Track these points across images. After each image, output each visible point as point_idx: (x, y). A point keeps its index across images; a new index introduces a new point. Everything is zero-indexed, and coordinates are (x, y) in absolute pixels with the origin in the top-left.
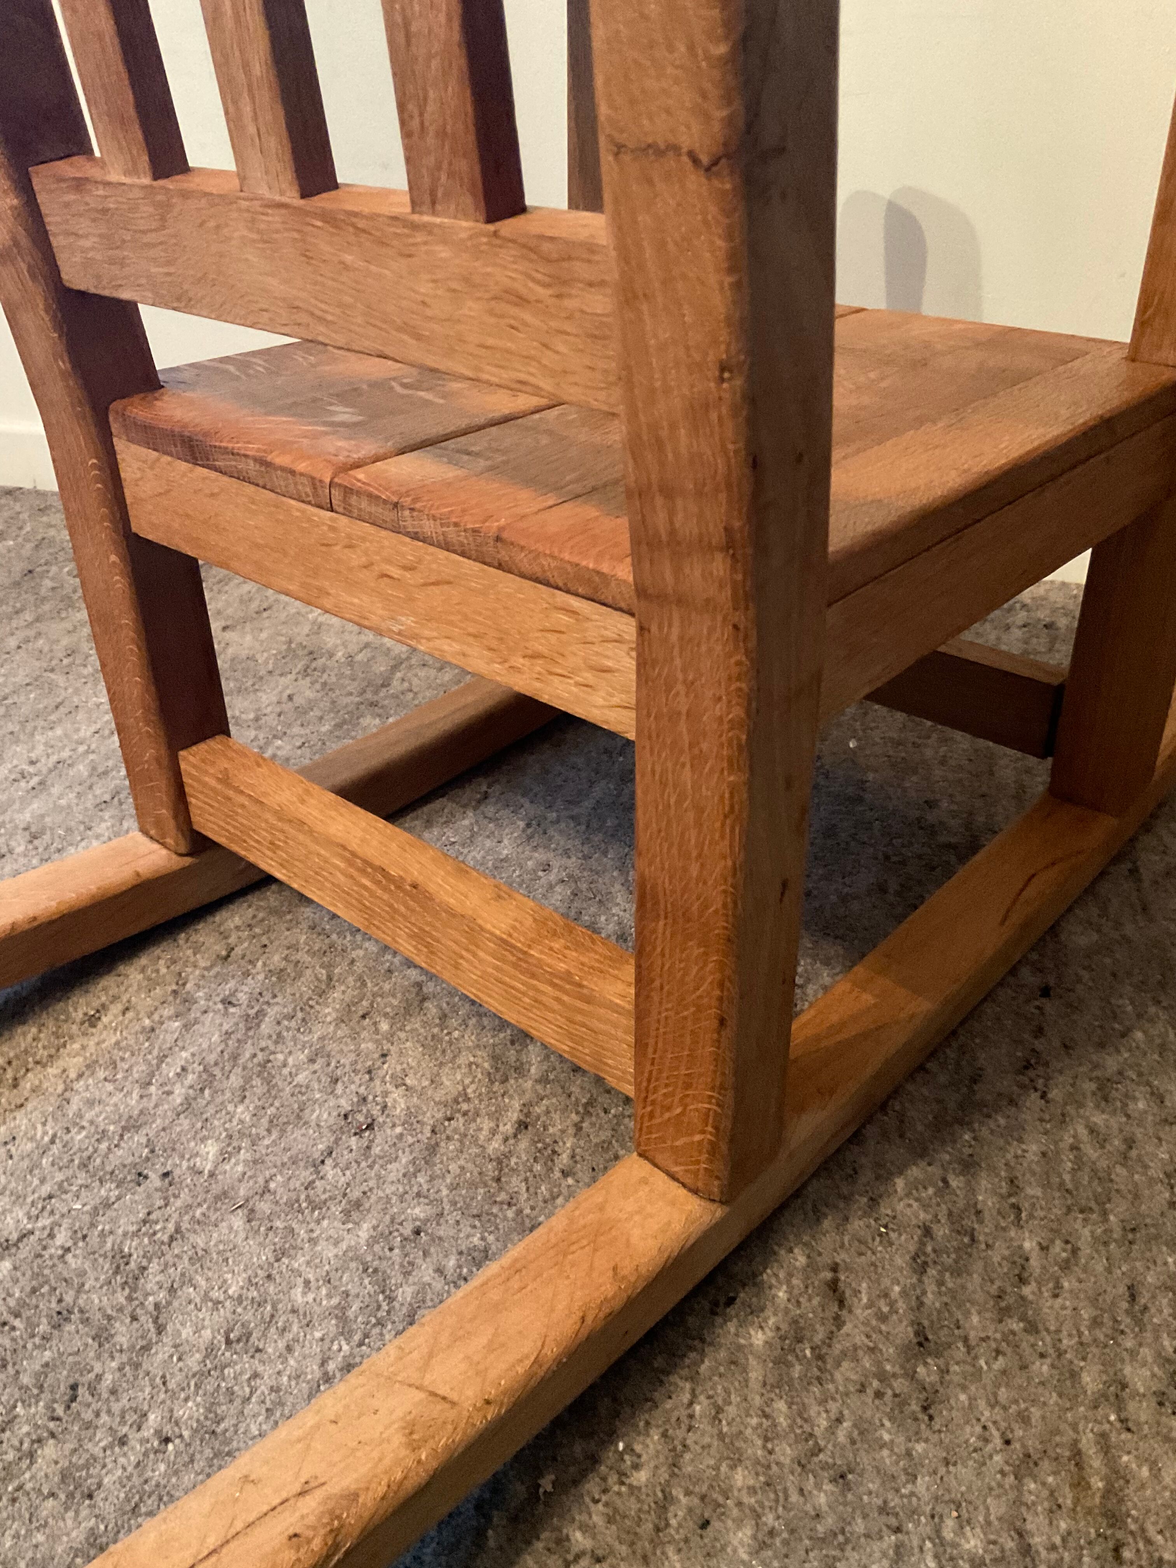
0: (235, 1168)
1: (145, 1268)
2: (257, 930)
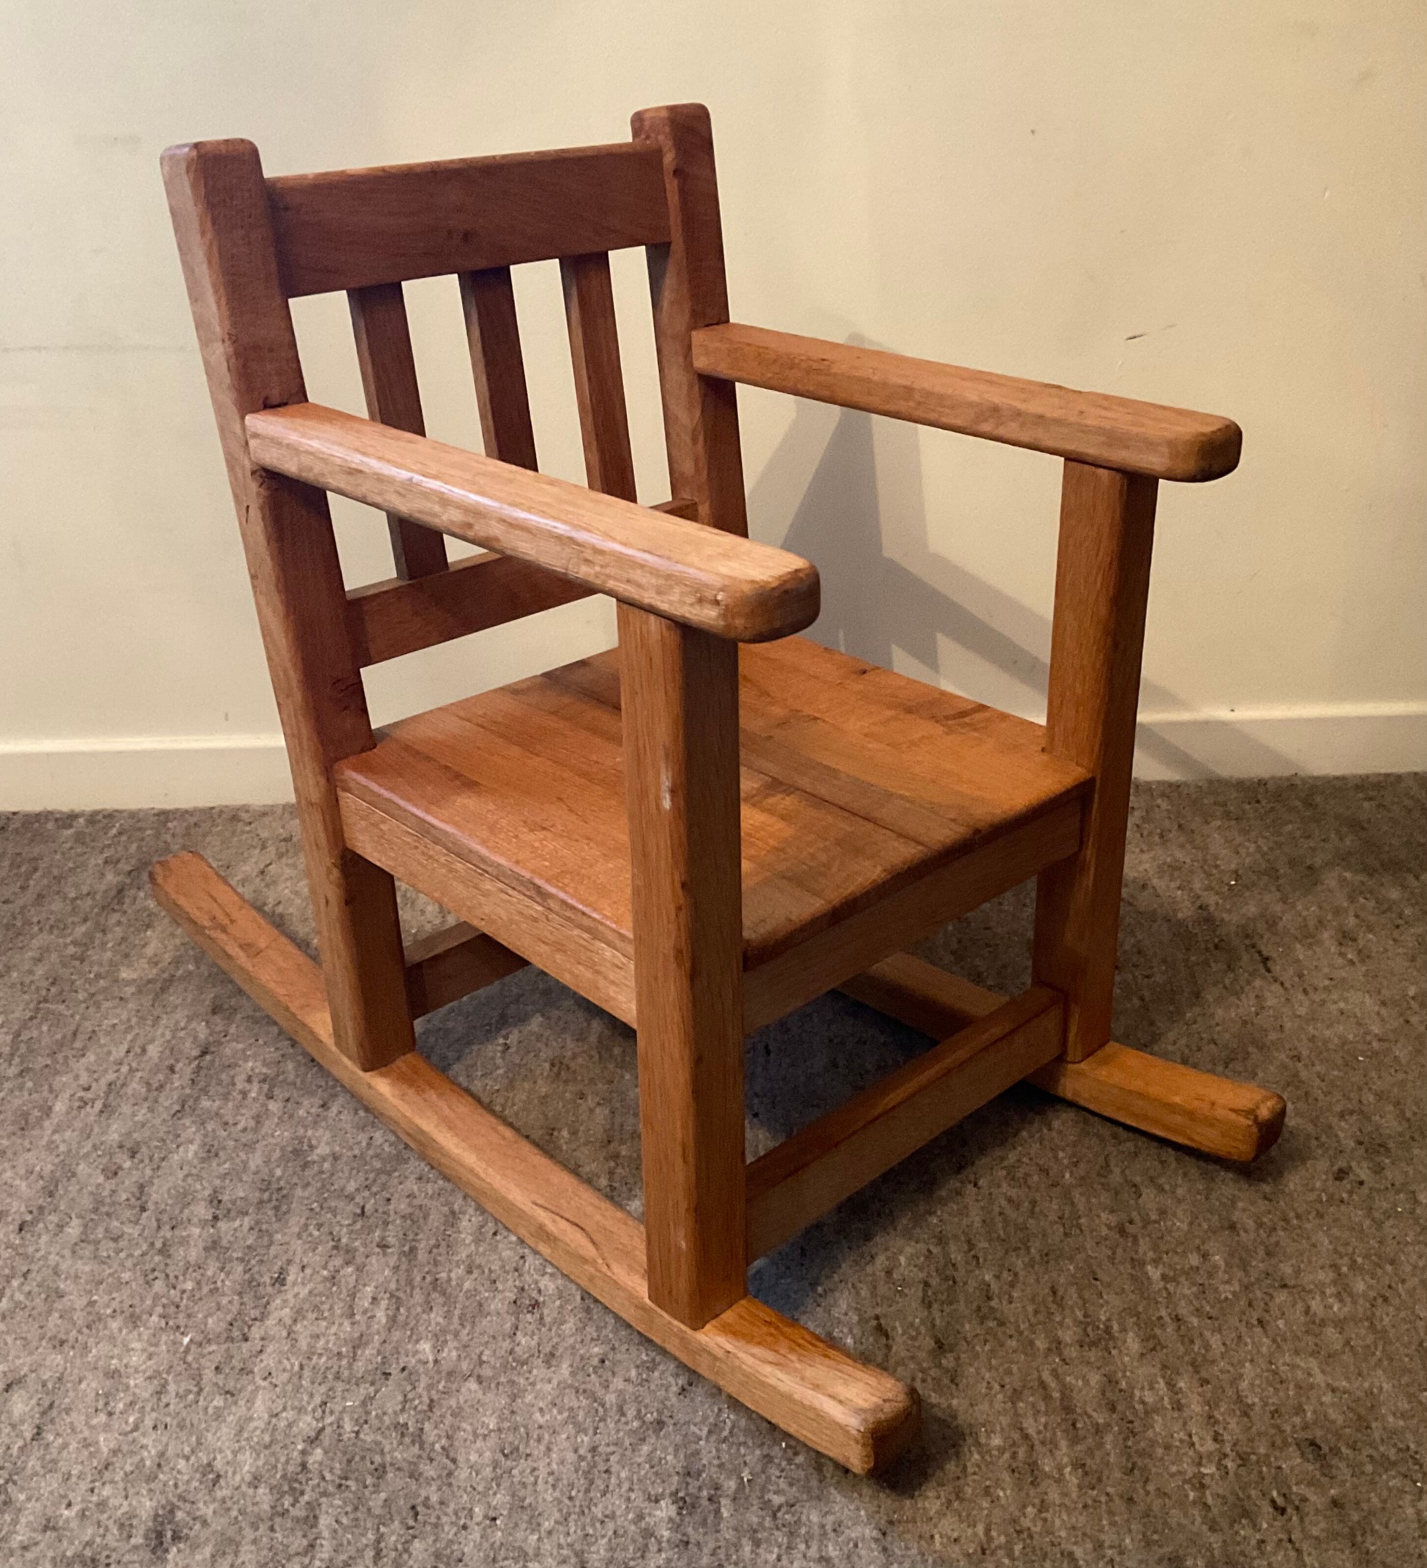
0: (450, 1354)
1: (422, 1429)
2: (374, 1189)
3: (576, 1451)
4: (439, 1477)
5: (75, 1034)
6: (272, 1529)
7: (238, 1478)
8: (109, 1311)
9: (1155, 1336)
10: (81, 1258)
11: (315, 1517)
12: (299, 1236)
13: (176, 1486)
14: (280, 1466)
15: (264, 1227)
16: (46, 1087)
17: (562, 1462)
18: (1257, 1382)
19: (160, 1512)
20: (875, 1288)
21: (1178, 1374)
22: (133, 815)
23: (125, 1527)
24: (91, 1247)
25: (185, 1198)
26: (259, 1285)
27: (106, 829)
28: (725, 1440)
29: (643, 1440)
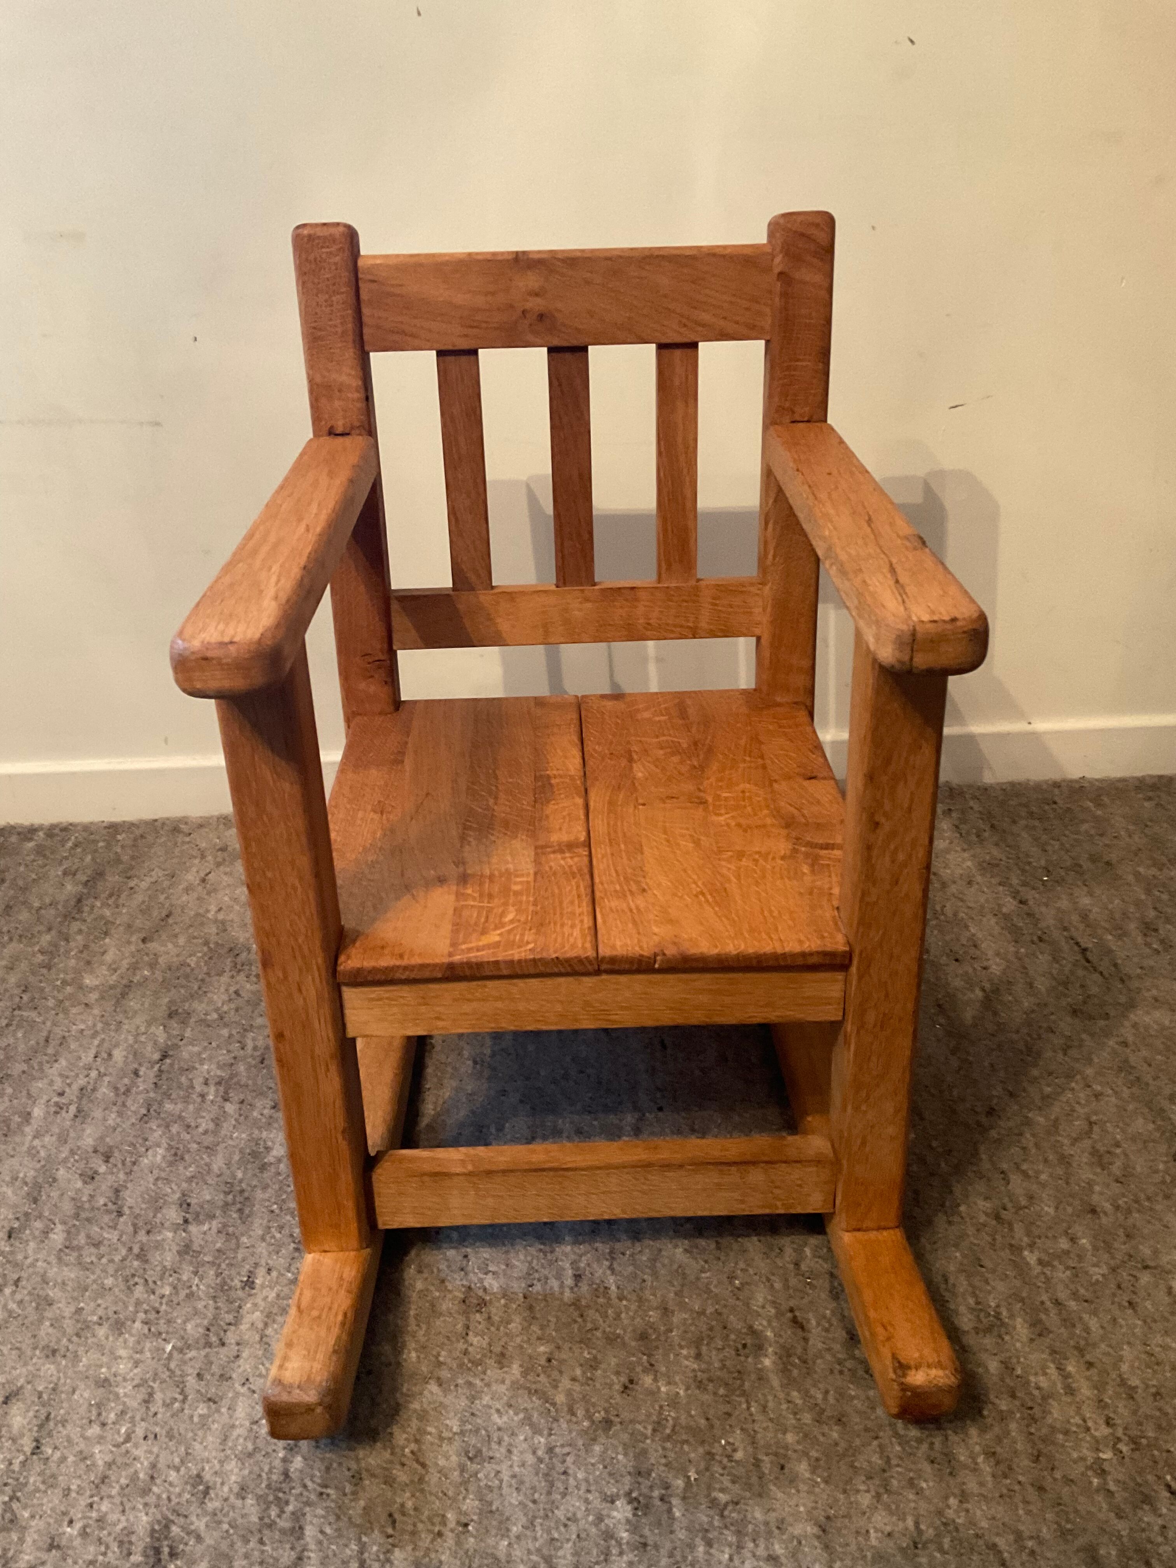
3: (534, 1453)
4: (412, 1481)
5: (47, 1041)
6: (261, 1542)
7: (226, 1489)
8: (95, 1318)
9: (1040, 1321)
10: (67, 1265)
11: (301, 1528)
12: (263, 1239)
13: (169, 1499)
14: (264, 1475)
15: (231, 1230)
16: (24, 1093)
17: (523, 1465)
18: (1136, 1364)
19: (157, 1527)
20: (787, 1280)
21: (1066, 1359)
22: (87, 828)
23: (125, 1544)
24: (75, 1254)
25: (156, 1202)
26: (230, 1288)
27: (63, 842)
28: (669, 1438)
29: (594, 1440)
